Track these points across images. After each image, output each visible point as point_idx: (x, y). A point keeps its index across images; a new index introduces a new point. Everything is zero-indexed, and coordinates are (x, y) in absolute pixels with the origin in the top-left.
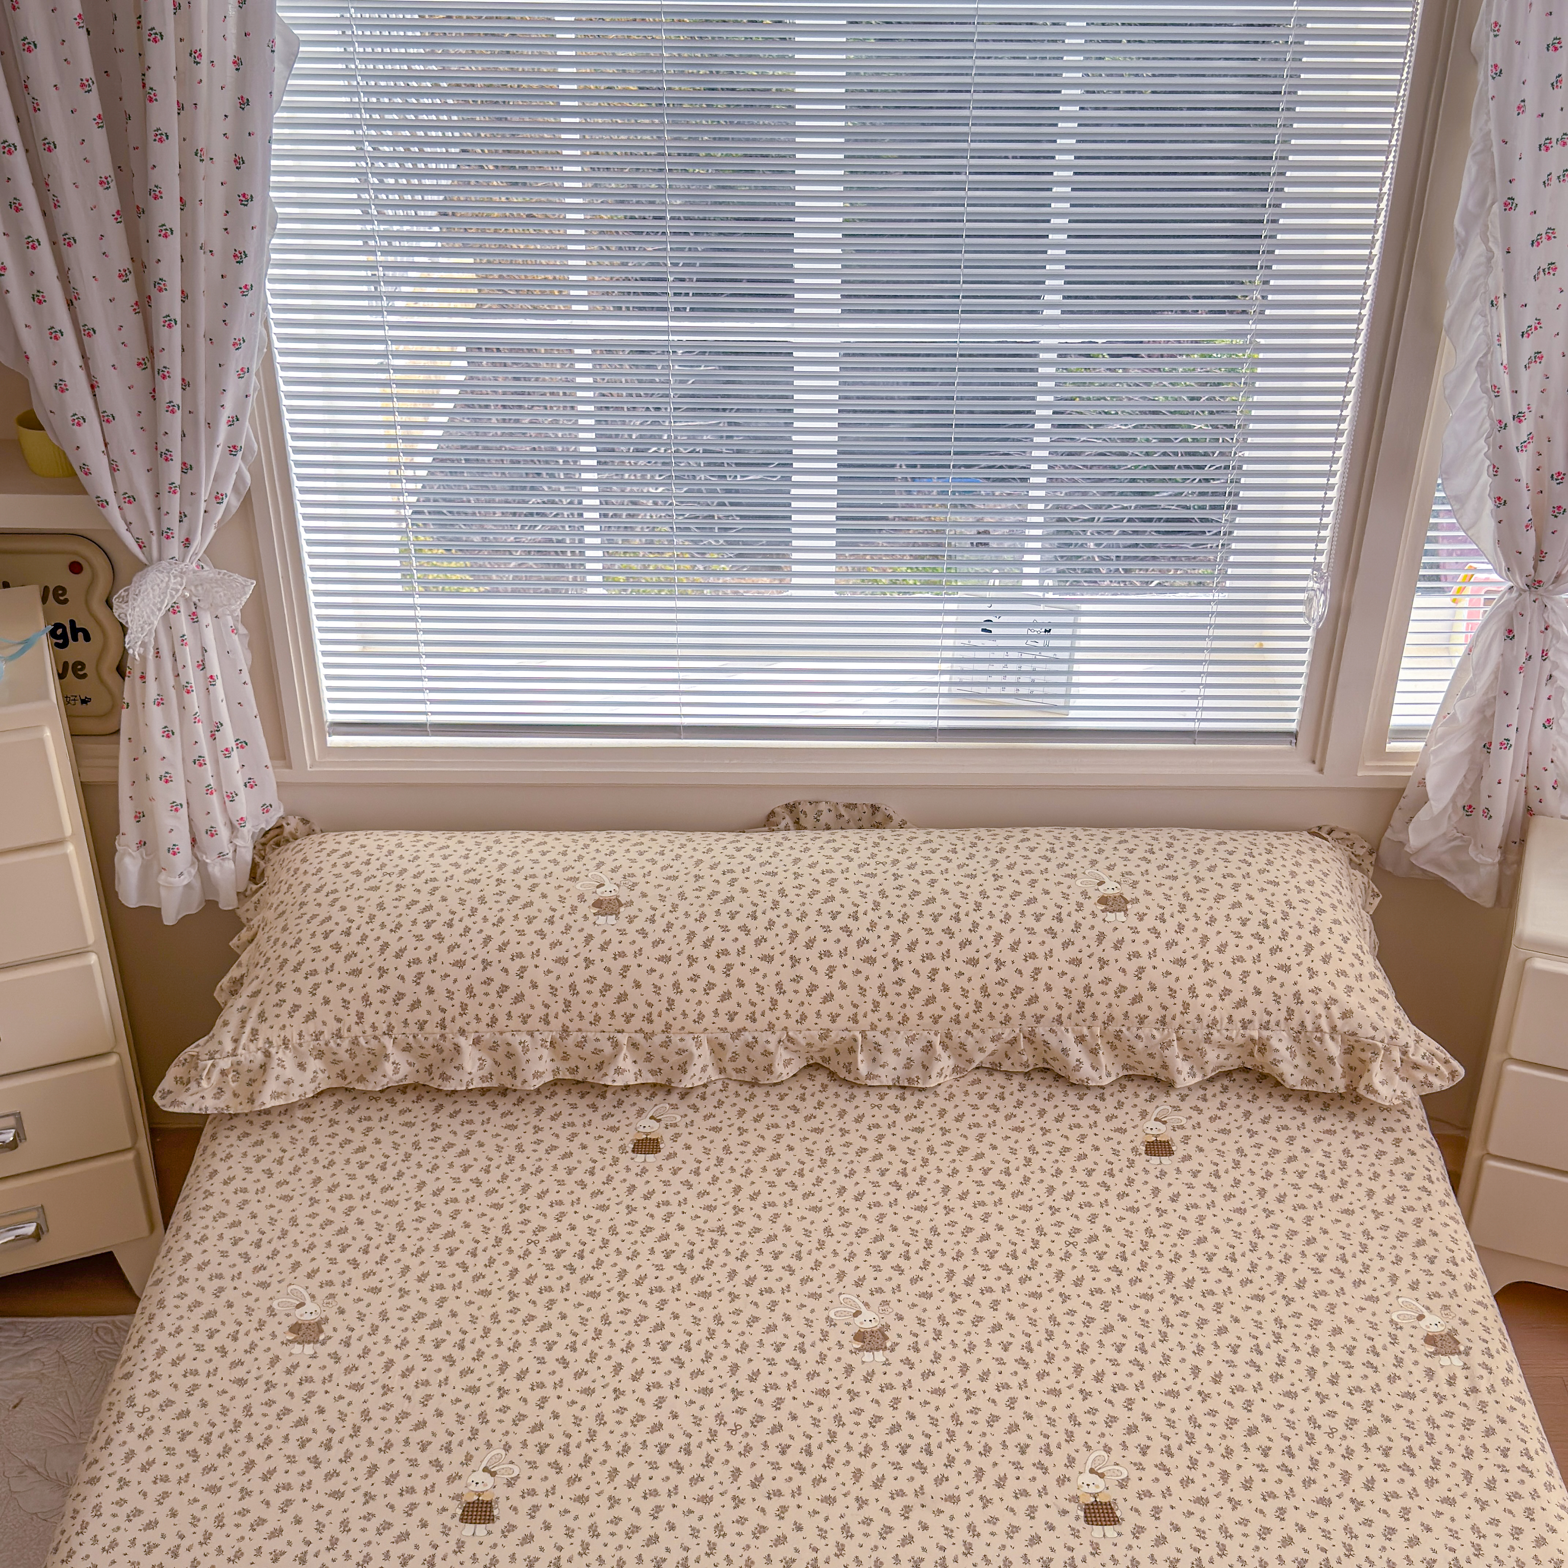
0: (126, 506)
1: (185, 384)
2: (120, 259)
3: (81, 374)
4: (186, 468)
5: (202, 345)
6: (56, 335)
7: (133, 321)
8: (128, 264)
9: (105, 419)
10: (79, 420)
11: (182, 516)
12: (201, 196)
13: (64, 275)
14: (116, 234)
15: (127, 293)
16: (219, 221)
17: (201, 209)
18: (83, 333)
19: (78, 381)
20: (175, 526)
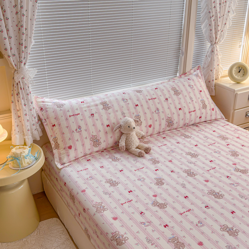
4: (25, 47)
11: (24, 58)
20: (23, 60)
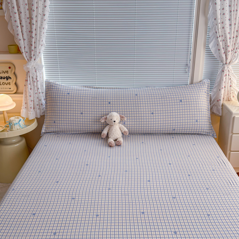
0: (26, 54)
1: (36, 35)
2: (28, 16)
3: (21, 33)
5: (38, 28)
6: (18, 27)
7: (29, 25)
8: (29, 17)
9: (24, 40)
10: (20, 40)
12: (40, 6)
13: (20, 18)
14: (27, 12)
15: (28, 21)
16: (42, 10)
17: (39, 8)
18: (22, 26)
19: (20, 34)
20: (33, 56)
